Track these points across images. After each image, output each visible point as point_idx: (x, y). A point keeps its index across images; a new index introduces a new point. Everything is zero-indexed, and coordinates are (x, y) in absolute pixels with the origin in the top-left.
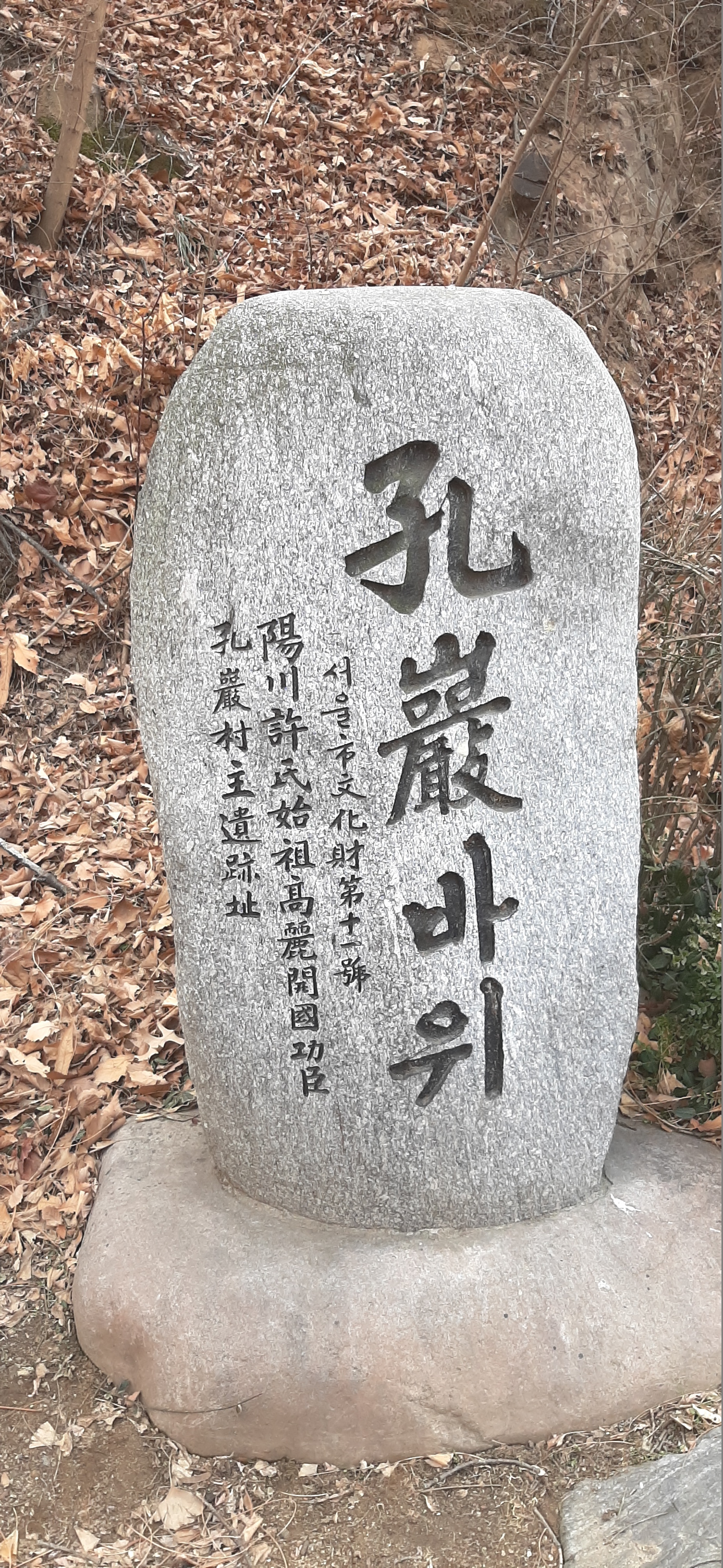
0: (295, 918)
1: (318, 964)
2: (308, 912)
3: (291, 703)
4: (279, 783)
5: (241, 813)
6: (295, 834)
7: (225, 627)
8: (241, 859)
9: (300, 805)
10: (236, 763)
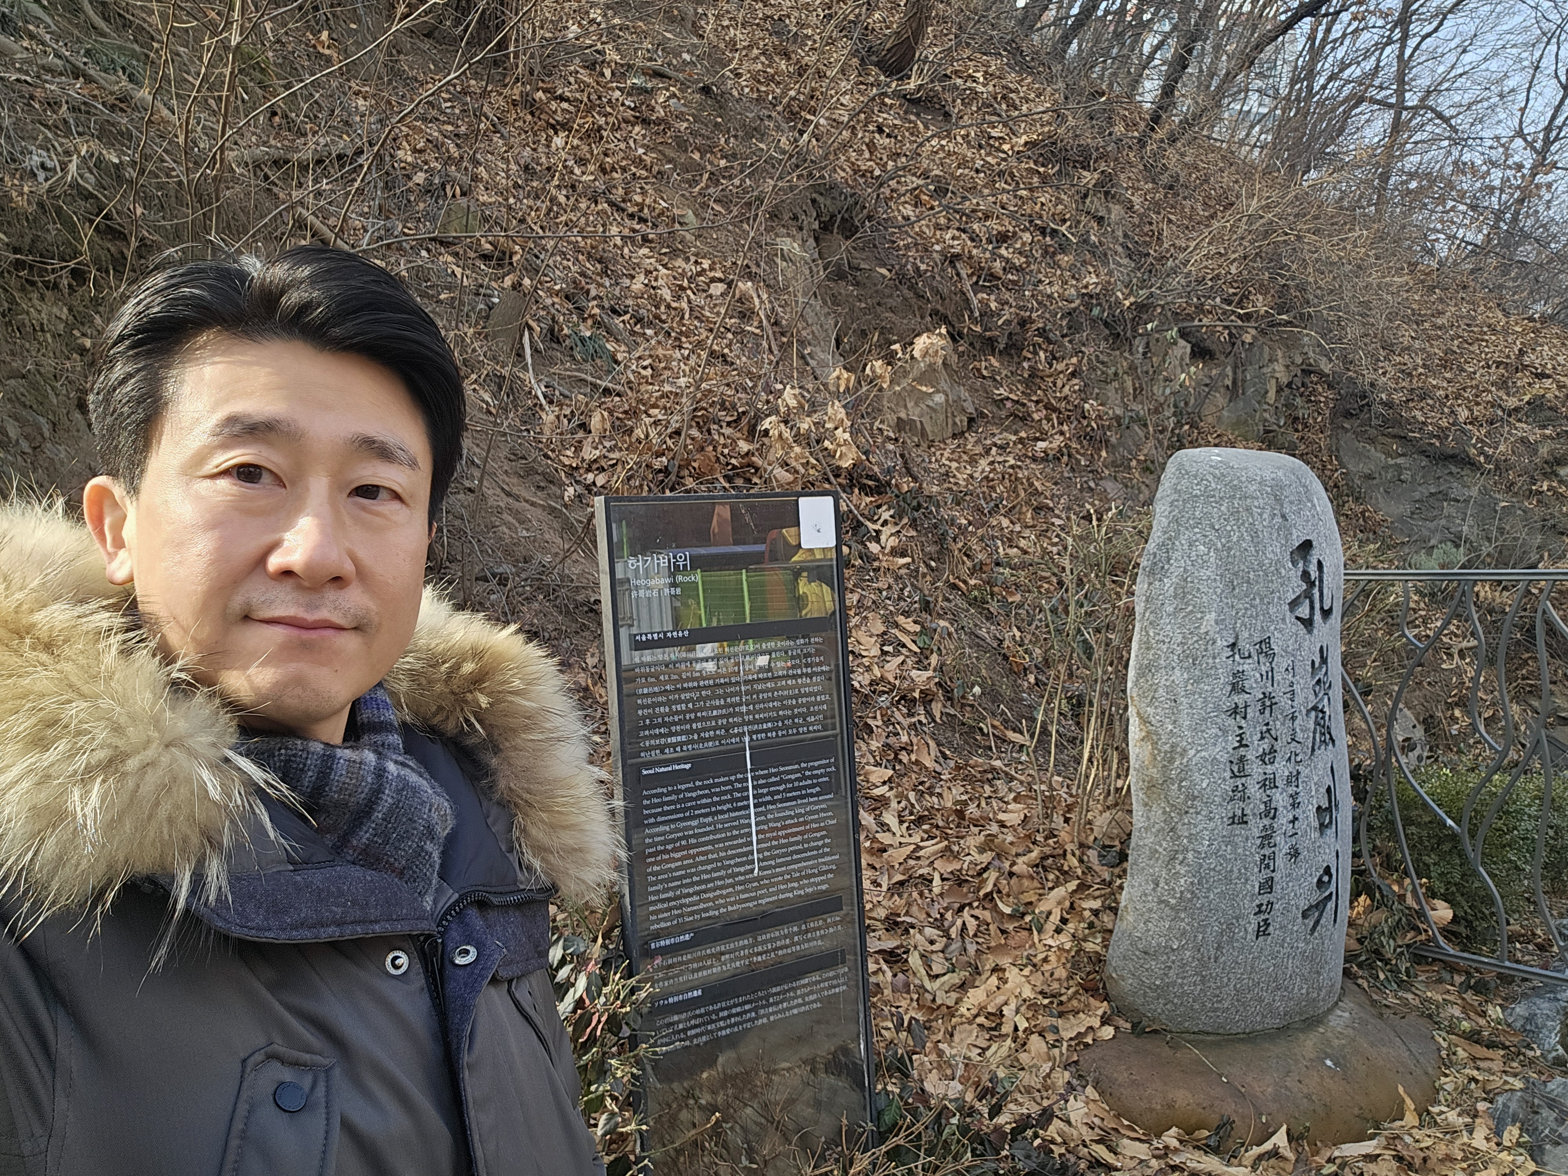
0: (1267, 822)
1: (1276, 849)
2: (1273, 818)
3: (1270, 689)
4: (1262, 738)
5: (1242, 759)
6: (1270, 769)
7: (1233, 645)
8: (1240, 788)
9: (1273, 751)
10: (1240, 728)
